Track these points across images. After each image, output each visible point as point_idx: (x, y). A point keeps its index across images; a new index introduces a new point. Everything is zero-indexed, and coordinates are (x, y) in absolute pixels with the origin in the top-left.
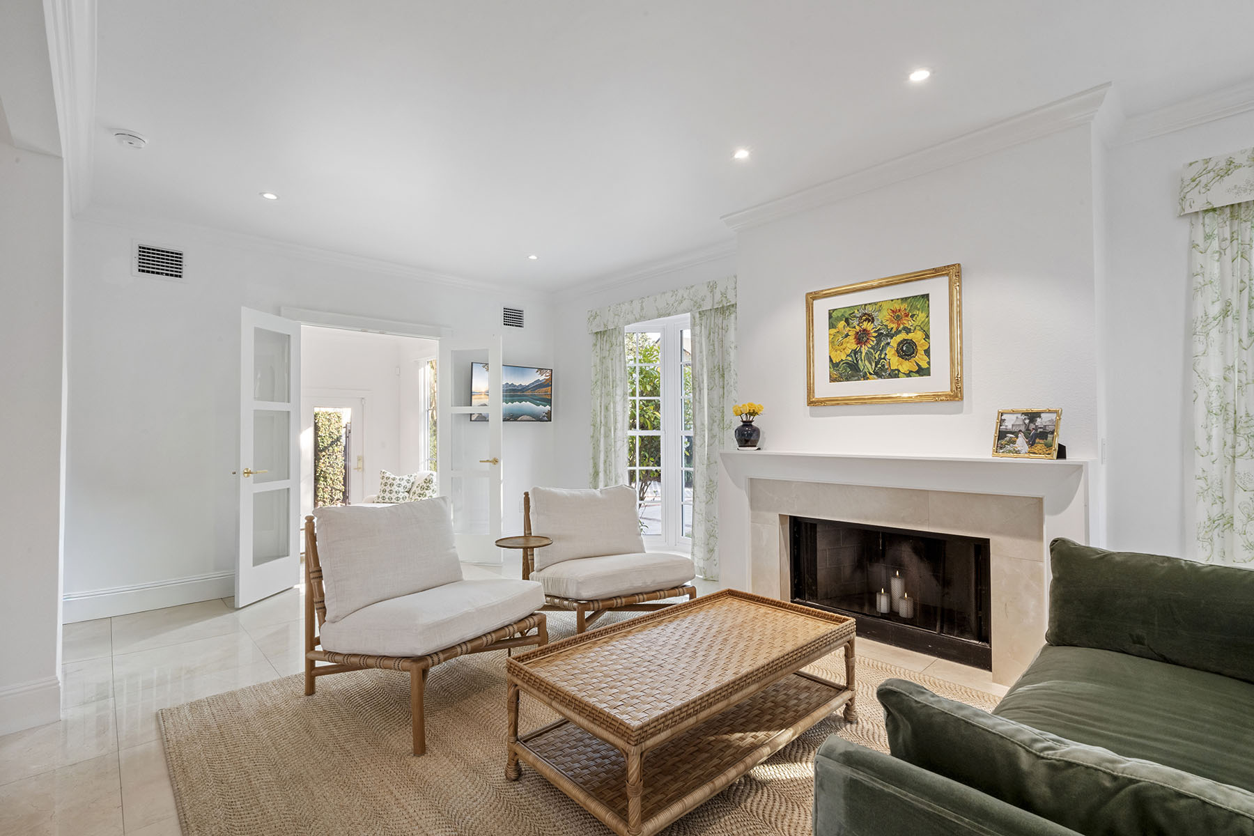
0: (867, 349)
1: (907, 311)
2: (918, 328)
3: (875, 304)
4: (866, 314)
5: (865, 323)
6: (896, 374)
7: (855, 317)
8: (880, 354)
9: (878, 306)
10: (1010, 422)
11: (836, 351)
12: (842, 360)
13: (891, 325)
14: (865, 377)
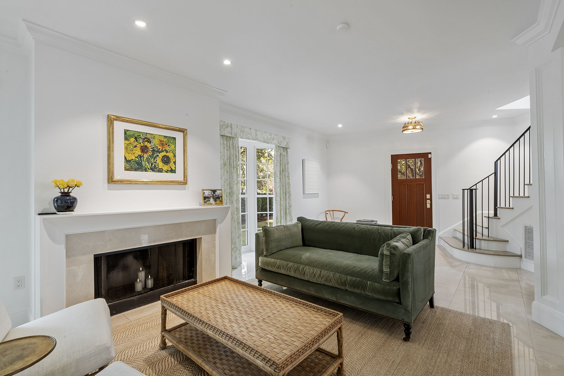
0: (147, 156)
1: (167, 142)
2: (171, 151)
3: (152, 134)
4: (146, 138)
5: (146, 143)
6: (161, 171)
7: (141, 138)
8: (154, 160)
9: (154, 136)
10: (207, 193)
11: (129, 153)
12: (132, 159)
13: (159, 147)
14: (146, 170)
